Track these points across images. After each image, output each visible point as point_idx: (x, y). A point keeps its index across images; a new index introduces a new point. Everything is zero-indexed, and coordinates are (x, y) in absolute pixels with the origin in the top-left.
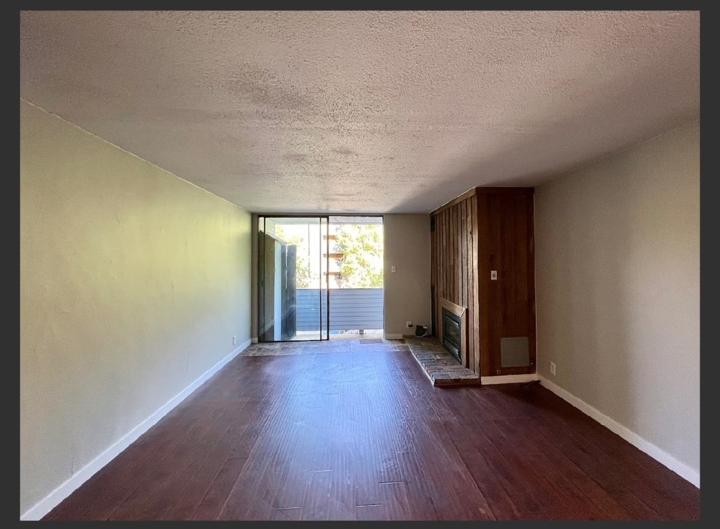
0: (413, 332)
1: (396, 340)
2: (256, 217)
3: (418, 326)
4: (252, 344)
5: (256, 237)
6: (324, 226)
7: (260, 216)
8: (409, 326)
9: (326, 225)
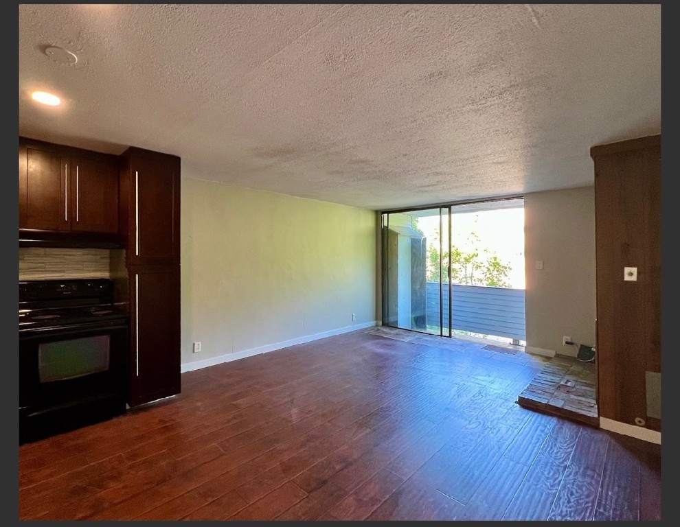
0: (574, 352)
1: (541, 356)
2: (380, 213)
3: (582, 346)
4: (377, 326)
5: (380, 231)
6: (445, 217)
7: (384, 212)
8: (567, 343)
9: (447, 216)
